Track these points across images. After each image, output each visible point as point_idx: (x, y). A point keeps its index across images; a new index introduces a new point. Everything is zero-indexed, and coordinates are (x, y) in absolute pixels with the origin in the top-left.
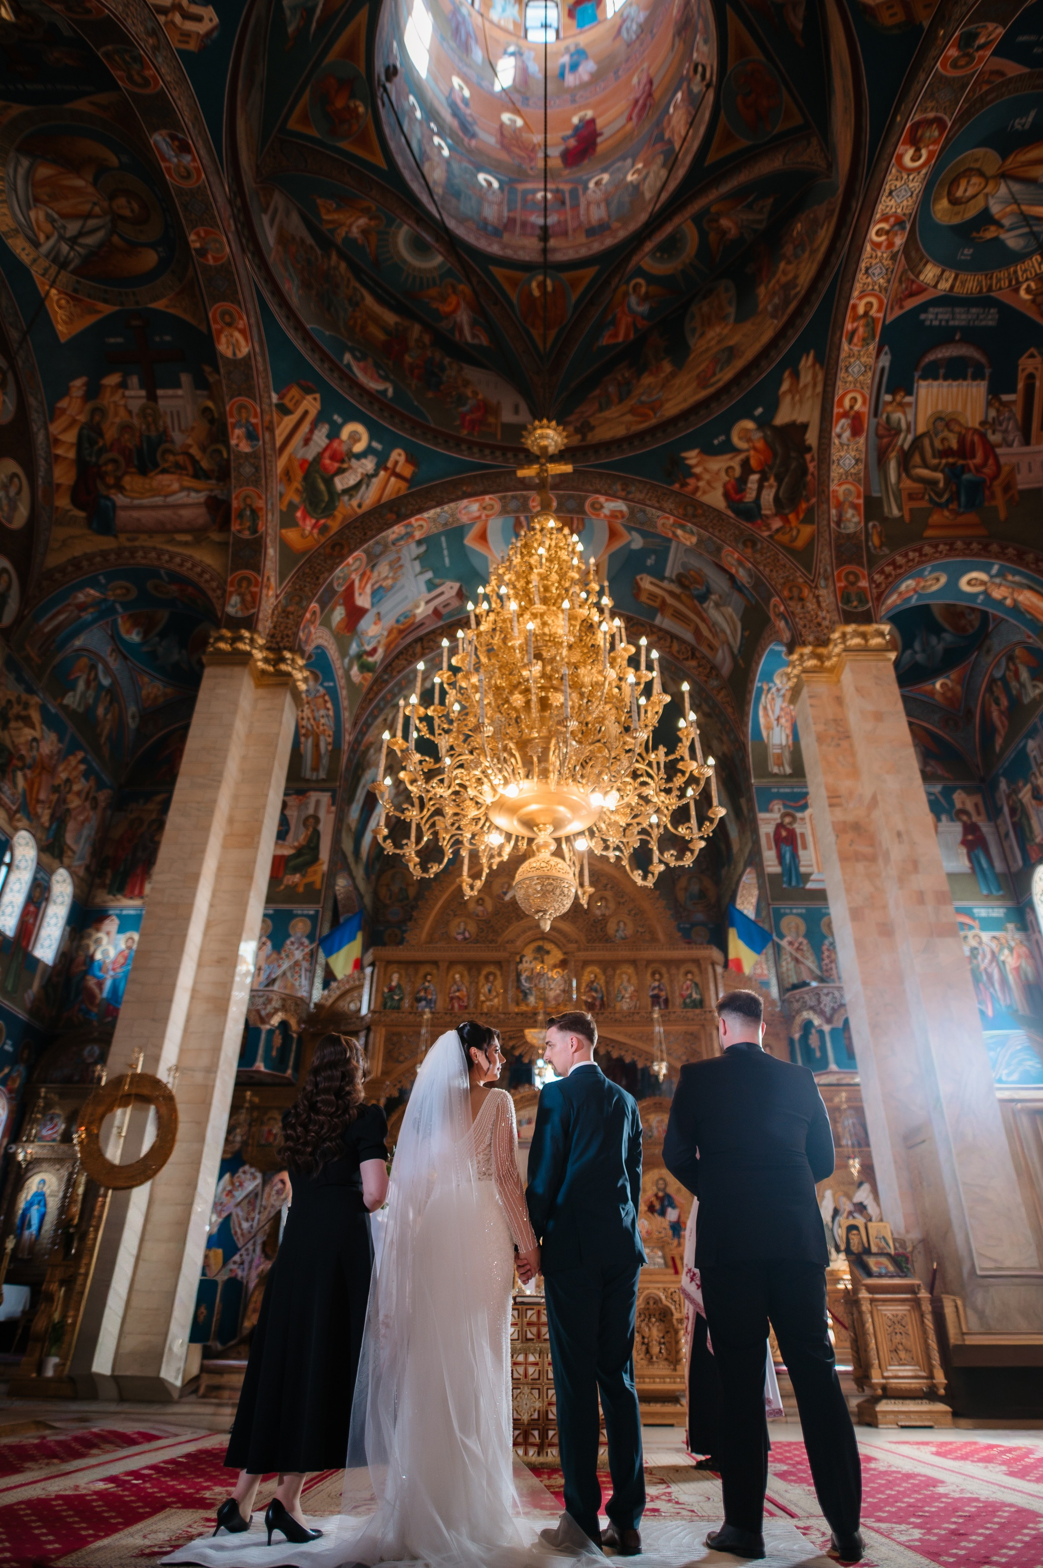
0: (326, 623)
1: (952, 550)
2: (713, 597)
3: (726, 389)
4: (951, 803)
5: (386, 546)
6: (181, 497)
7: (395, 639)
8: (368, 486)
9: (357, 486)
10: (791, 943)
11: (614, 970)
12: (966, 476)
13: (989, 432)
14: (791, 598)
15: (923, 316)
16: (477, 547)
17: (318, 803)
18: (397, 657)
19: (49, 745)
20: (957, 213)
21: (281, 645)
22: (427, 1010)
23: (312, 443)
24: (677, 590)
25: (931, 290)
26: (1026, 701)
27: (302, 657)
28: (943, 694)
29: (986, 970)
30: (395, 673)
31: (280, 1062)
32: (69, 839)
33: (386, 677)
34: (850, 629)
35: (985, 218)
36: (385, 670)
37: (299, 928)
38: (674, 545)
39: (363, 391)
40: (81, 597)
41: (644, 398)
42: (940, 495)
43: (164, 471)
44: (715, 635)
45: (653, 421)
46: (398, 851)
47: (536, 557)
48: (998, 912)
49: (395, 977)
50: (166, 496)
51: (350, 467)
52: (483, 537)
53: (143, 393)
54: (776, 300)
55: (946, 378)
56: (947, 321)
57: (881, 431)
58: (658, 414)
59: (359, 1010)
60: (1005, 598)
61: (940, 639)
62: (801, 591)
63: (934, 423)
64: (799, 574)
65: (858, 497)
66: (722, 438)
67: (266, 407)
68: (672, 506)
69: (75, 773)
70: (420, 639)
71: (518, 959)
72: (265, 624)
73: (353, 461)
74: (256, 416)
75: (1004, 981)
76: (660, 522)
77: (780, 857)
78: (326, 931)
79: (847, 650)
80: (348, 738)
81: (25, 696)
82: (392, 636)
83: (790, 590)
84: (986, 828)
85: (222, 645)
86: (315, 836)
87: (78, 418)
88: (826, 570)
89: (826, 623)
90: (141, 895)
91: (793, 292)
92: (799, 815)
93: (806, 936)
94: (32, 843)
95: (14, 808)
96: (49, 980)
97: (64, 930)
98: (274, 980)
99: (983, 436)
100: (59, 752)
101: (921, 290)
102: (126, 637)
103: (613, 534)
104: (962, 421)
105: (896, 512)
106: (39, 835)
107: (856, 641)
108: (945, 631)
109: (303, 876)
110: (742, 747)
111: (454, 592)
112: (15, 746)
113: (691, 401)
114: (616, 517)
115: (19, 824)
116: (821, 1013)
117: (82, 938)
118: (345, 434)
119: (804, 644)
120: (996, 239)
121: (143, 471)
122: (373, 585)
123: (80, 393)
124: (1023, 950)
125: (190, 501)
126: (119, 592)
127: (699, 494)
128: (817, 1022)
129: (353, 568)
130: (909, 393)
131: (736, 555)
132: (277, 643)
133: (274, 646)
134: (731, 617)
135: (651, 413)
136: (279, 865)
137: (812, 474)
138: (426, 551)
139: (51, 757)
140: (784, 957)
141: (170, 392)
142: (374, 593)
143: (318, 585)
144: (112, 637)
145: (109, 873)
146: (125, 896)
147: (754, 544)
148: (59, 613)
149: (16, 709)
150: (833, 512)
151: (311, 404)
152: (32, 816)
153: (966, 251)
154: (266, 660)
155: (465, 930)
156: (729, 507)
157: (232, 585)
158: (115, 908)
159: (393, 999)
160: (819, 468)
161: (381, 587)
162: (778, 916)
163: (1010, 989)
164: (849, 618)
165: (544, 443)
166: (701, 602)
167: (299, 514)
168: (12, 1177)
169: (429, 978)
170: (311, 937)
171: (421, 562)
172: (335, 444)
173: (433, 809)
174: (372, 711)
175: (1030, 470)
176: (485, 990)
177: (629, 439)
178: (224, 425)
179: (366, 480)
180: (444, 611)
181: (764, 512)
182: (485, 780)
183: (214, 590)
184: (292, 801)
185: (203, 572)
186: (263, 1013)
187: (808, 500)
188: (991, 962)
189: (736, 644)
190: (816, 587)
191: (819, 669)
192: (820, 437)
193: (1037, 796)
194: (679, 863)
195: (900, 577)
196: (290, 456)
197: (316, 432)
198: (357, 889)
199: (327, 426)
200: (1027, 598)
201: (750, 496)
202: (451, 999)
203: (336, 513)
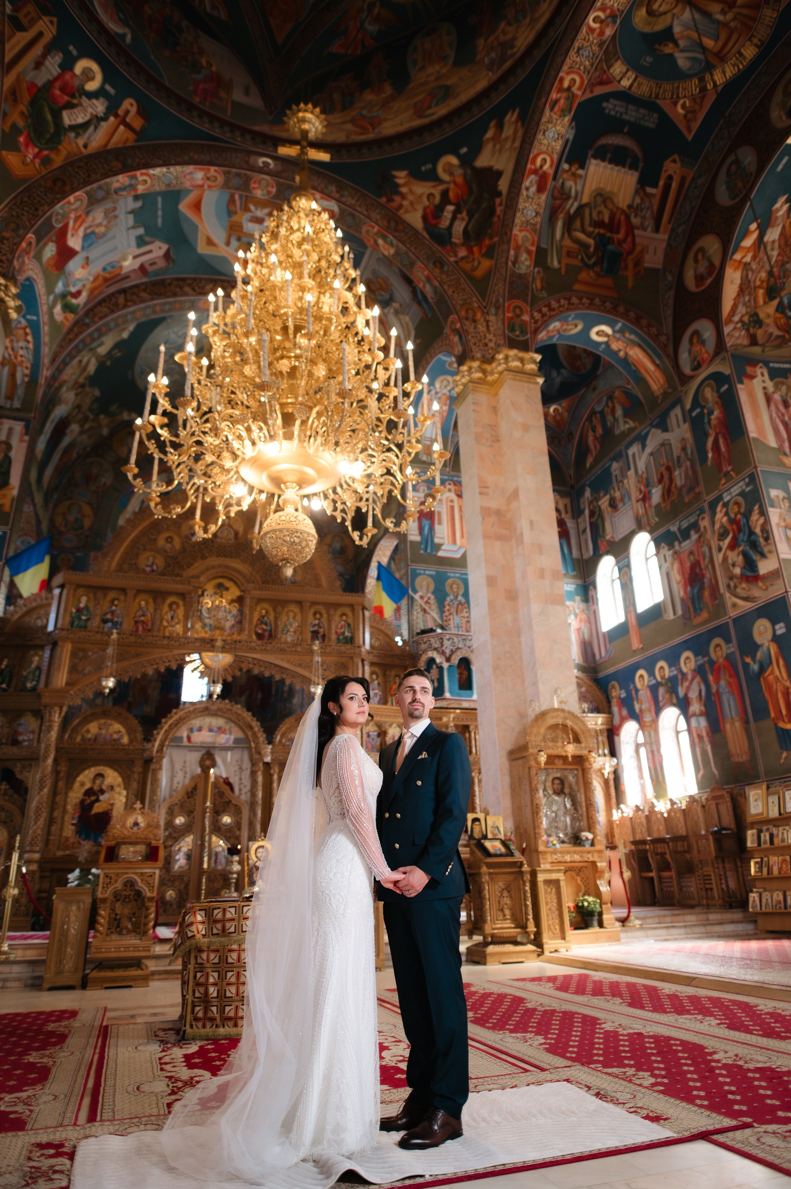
0: (39, 257)
1: (591, 305)
2: (394, 305)
3: (438, 123)
5: (108, 193)
7: (100, 286)
8: (96, 128)
9: (85, 126)
10: (422, 597)
11: (283, 608)
12: (611, 247)
13: (633, 215)
14: (467, 319)
15: (605, 104)
16: (190, 214)
17: (10, 431)
18: (100, 303)
20: (649, 24)
22: (114, 631)
23: (43, 68)
25: (616, 83)
27: (15, 285)
28: (554, 417)
30: (96, 319)
33: (87, 321)
34: (513, 353)
35: (667, 35)
36: (87, 314)
39: (102, 29)
41: (364, 112)
42: (589, 258)
45: (371, 136)
48: (571, 587)
49: (84, 599)
51: (80, 104)
52: (197, 206)
54: (493, 55)
55: (610, 162)
56: (621, 114)
57: (556, 194)
58: (376, 130)
59: (46, 626)
60: (620, 350)
61: (559, 373)
62: (475, 315)
63: (595, 197)
64: (475, 299)
65: (533, 245)
66: (429, 166)
68: (378, 217)
70: (124, 291)
71: (200, 592)
73: (84, 98)
76: (365, 229)
77: (421, 529)
79: (508, 370)
80: (46, 373)
82: (97, 283)
83: (467, 311)
86: (7, 460)
88: (497, 301)
89: (491, 345)
91: (509, 52)
93: (433, 593)
99: (628, 217)
101: (608, 82)
104: (616, 201)
105: (556, 264)
107: (517, 364)
108: (564, 367)
111: (161, 253)
116: (443, 653)
118: (78, 69)
119: (473, 359)
120: (671, 55)
122: (86, 229)
124: (584, 616)
127: (402, 211)
128: (439, 659)
129: (73, 207)
130: (582, 166)
131: (426, 273)
134: (407, 325)
135: (369, 127)
137: (499, 217)
138: (141, 208)
142: (86, 237)
143: (37, 217)
147: (442, 266)
150: (512, 252)
151: (47, 27)
153: (647, 59)
155: (153, 563)
156: (426, 228)
159: (80, 619)
160: (505, 213)
161: (93, 232)
164: (513, 344)
165: (306, 126)
167: (22, 139)
169: (116, 602)
171: (135, 217)
172: (67, 77)
174: (71, 351)
175: (655, 253)
176: (169, 616)
179: (95, 121)
180: (150, 269)
181: (454, 240)
187: (491, 238)
190: (487, 313)
191: (482, 382)
192: (511, 186)
193: (613, 505)
194: (398, 529)
195: (552, 318)
196: (19, 75)
197: (49, 58)
198: (36, 514)
199: (61, 55)
200: (636, 354)
201: (445, 223)
202: (136, 622)
203: (61, 147)
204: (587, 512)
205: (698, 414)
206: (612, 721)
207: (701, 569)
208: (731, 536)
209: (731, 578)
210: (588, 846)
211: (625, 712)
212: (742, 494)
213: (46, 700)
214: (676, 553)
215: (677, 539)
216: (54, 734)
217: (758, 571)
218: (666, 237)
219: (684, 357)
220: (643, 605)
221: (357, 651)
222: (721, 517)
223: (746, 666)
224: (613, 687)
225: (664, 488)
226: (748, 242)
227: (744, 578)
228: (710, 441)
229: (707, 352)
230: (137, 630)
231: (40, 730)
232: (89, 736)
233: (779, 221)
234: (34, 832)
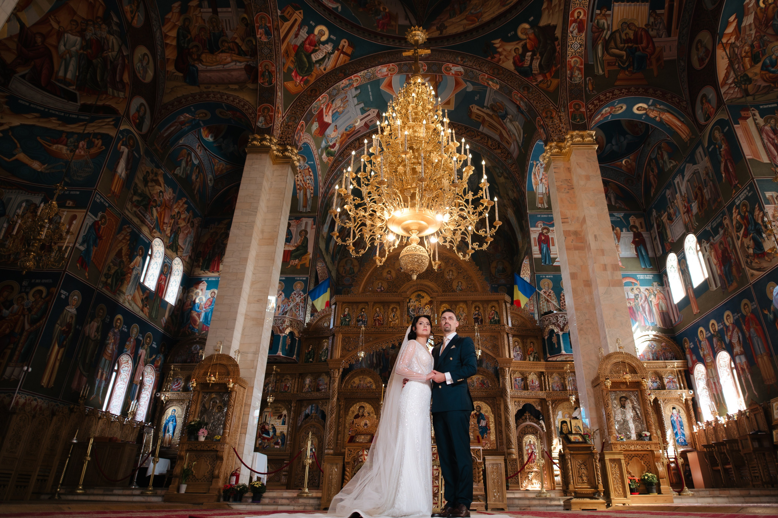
0: (309, 131)
1: (629, 92)
2: (509, 116)
3: (514, 7)
4: (628, 223)
5: (339, 90)
6: (232, 65)
7: (345, 139)
9: (323, 59)
10: (545, 293)
12: (638, 53)
13: (650, 30)
14: (546, 117)
16: (387, 90)
17: (306, 223)
18: (346, 148)
19: (168, 195)
21: (286, 142)
22: (363, 326)
23: (299, 36)
24: (491, 113)
26: (666, 170)
27: (297, 148)
28: (626, 167)
29: (642, 305)
30: (345, 157)
31: (289, 352)
32: (180, 242)
33: (340, 159)
34: (575, 133)
36: (340, 155)
37: (298, 287)
38: (488, 89)
39: (325, 8)
40: (182, 118)
41: (472, 11)
42: (624, 64)
43: (223, 52)
44: (510, 136)
45: (477, 24)
46: (344, 243)
47: (411, 98)
48: (650, 277)
49: (347, 310)
50: (224, 65)
51: (320, 49)
52: (390, 85)
53: (210, 10)
55: (628, 2)
57: (594, 30)
58: (480, 20)
59: (329, 326)
60: (656, 117)
61: (625, 138)
62: (552, 114)
63: (622, 25)
64: (551, 104)
65: (581, 64)
66: (513, 33)
67: (275, 17)
68: (487, 69)
69: (182, 209)
70: (356, 140)
71: (408, 301)
72: (277, 132)
73: (321, 46)
74: (269, 23)
75: (650, 311)
76: (480, 77)
77: (541, 250)
78: (312, 287)
79: (573, 144)
80: (321, 190)
81: (155, 170)
82: (343, 138)
83: (546, 113)
84: (645, 235)
85: (255, 143)
86: (306, 240)
87: (177, 23)
88: (564, 103)
89: (564, 130)
90: (218, 271)
92: (551, 229)
93: (553, 289)
94: (162, 244)
95: (152, 226)
96: (173, 312)
97: (179, 288)
98: (286, 312)
99: (647, 32)
100: (174, 198)
102: (206, 139)
103: (457, 83)
104: (636, 24)
105: (601, 72)
106: (165, 240)
107: (578, 139)
108: (628, 133)
109: (300, 261)
110: (523, 194)
111: (375, 114)
112: (151, 195)
113: (497, 13)
114: (458, 75)
115: (155, 235)
116: (559, 326)
117: (188, 292)
118: (316, 32)
119: (553, 141)
121: (212, 52)
122: (333, 111)
123: (178, 10)
124: (661, 295)
125: (237, 67)
126: (201, 115)
127: (501, 62)
128: (556, 330)
129: (322, 102)
131: (519, 95)
132: (284, 141)
133: (282, 143)
134: (518, 127)
135: (476, 19)
136: (287, 255)
137: (558, 52)
138: (360, 93)
139: (169, 200)
140: (541, 299)
141: (225, 9)
142: (333, 115)
143: (304, 111)
144: (198, 139)
145: (201, 259)
146: (210, 271)
147: (528, 89)
148: (171, 126)
149: (151, 176)
150: (568, 72)
151: (298, 16)
152: (162, 231)
154: (278, 150)
155: (381, 286)
156: (516, 69)
157: (260, 112)
158: (205, 277)
159: (346, 321)
160: (562, 49)
161: (337, 112)
162: (539, 279)
163: (653, 314)
164: (575, 127)
165: (417, 38)
166: (503, 120)
167: (293, 74)
168: (159, 409)
169: (363, 310)
170: (304, 291)
171: (358, 99)
172: (311, 37)
173: (360, 223)
174: (334, 176)
175: (671, 50)
176: (392, 315)
177: (464, 34)
178: (254, 27)
179: (328, 55)
181: (534, 72)
182: (385, 208)
183: (250, 114)
184: (293, 223)
185: (245, 105)
186: (281, 328)
187: (556, 66)
188: (645, 301)
189: (520, 142)
190: (559, 112)
191: (559, 154)
192: (562, 33)
193: (670, 219)
194: (481, 248)
195: (602, 106)
196: (288, 43)
197: (301, 30)
198: (327, 267)
199: (307, 27)
200: (667, 117)
201: (527, 64)
202: (375, 320)
203: (313, 73)
204: (655, 225)
205: (713, 149)
206: (687, 365)
207: (728, 254)
208: (744, 227)
209: (748, 257)
210: (647, 441)
211: (694, 358)
212: (747, 198)
213: (331, 366)
214: (711, 244)
215: (711, 235)
216: (336, 384)
217: (764, 249)
218: (677, 38)
219: (699, 113)
220: (696, 284)
221: (502, 328)
222: (736, 216)
223: (765, 316)
224: (685, 341)
225: (699, 202)
226: (730, 29)
227: (756, 255)
228: (723, 165)
229: (712, 107)
230: (376, 324)
231: (330, 383)
232: (355, 385)
233: (751, 10)
234: (329, 438)
